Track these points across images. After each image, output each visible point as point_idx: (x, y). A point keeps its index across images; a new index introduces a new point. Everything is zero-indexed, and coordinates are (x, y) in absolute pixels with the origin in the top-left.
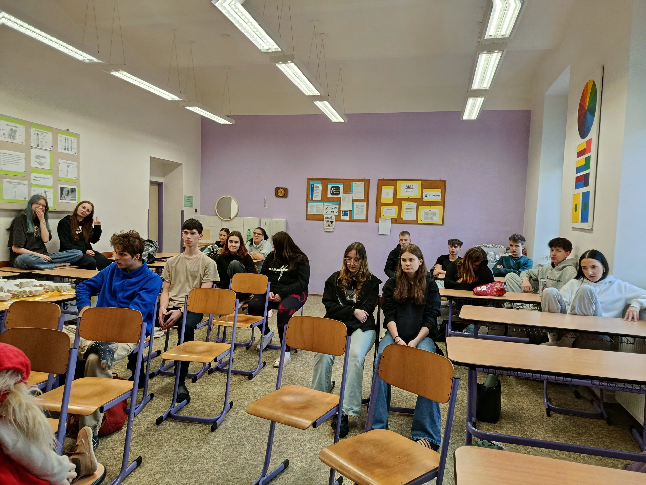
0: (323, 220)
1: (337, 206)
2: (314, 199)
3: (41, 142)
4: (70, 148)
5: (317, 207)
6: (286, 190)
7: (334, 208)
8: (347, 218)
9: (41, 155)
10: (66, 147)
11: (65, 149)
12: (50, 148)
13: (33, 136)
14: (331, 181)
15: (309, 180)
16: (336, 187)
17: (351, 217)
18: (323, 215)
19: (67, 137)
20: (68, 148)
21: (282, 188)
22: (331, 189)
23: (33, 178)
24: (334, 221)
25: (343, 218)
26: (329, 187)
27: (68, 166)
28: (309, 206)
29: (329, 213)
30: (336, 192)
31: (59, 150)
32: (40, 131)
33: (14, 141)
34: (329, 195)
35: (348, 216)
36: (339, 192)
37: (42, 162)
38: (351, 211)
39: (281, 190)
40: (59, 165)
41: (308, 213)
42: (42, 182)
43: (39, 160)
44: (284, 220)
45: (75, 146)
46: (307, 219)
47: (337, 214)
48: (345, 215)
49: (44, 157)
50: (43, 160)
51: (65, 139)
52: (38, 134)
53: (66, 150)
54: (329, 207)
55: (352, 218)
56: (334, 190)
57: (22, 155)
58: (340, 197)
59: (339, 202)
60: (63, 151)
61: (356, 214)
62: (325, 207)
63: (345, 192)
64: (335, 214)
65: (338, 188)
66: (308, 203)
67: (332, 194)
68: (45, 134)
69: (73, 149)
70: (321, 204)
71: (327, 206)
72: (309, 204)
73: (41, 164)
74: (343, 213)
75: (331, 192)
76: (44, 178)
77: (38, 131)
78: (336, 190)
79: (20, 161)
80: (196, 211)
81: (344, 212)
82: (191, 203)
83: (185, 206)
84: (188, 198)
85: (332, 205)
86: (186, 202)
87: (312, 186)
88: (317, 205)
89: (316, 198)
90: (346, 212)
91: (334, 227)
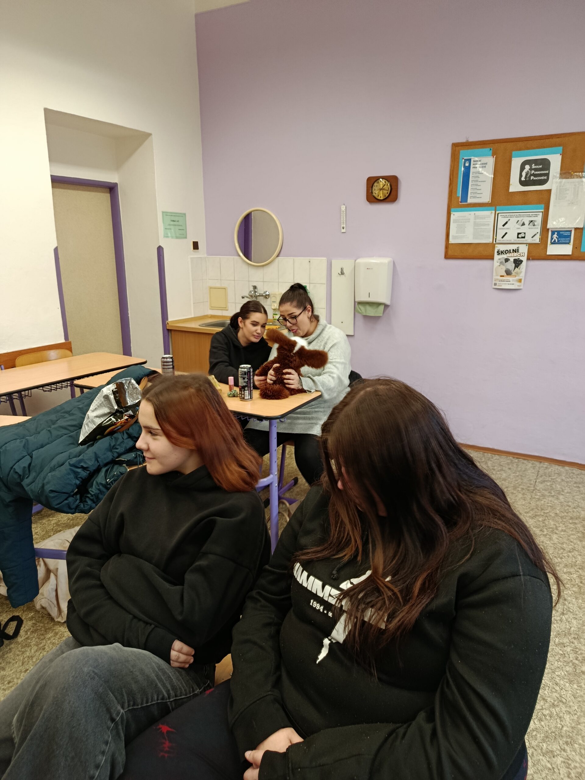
0: (492, 258)
1: (536, 216)
2: (470, 201)
5: (476, 224)
6: (393, 181)
7: (527, 223)
8: (567, 249)
14: (520, 144)
15: (457, 147)
16: (536, 162)
17: (576, 247)
18: (492, 245)
21: (383, 178)
22: (522, 168)
24: (524, 259)
25: (553, 250)
26: (516, 163)
28: (455, 221)
29: (512, 236)
30: (535, 175)
34: (515, 186)
35: (569, 243)
36: (548, 175)
38: (582, 229)
39: (382, 181)
41: (451, 241)
44: (386, 260)
46: (447, 256)
47: (537, 240)
48: (559, 243)
54: (513, 220)
56: (531, 169)
58: (549, 191)
59: (543, 206)
62: (501, 221)
63: (566, 173)
64: (528, 239)
65: (545, 164)
66: (452, 213)
67: (523, 183)
70: (488, 215)
71: (506, 220)
72: (455, 215)
74: (555, 236)
75: (521, 176)
78: (536, 170)
80: (196, 246)
81: (558, 232)
82: (181, 228)
83: (166, 236)
84: (173, 218)
85: (523, 216)
86: (168, 227)
87: (467, 165)
88: (476, 217)
89: (474, 197)
90: (566, 234)
91: (522, 276)
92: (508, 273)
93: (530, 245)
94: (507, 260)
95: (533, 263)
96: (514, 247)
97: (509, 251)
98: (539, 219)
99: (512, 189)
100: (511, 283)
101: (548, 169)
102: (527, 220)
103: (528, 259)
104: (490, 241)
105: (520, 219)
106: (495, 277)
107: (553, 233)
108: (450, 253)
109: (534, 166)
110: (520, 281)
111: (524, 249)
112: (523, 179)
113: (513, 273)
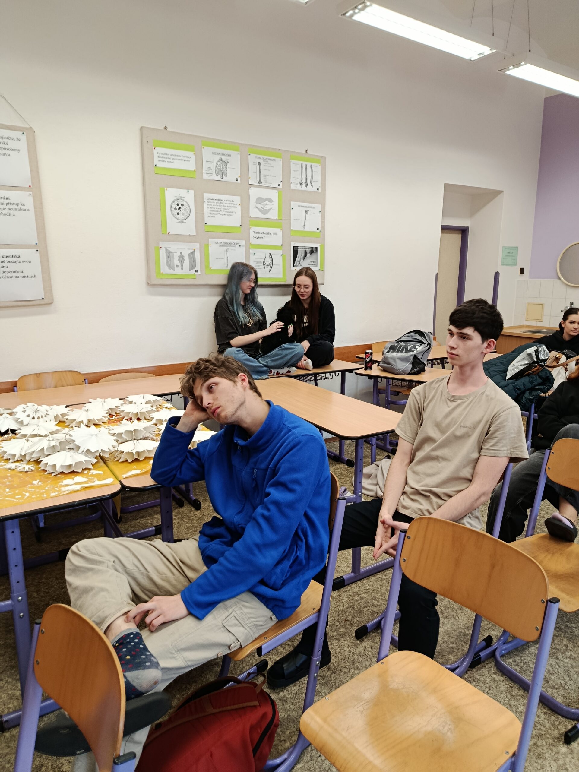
3: (265, 176)
4: (309, 181)
9: (264, 198)
10: (304, 181)
11: (301, 184)
12: (279, 185)
13: (253, 168)
19: (304, 163)
20: (306, 182)
23: (252, 234)
27: (306, 212)
31: (292, 186)
32: (263, 158)
33: (225, 178)
37: (267, 207)
40: (292, 211)
42: (268, 240)
43: (261, 206)
45: (317, 177)
49: (270, 200)
50: (268, 206)
51: (302, 167)
52: (259, 163)
53: (304, 185)
57: (237, 200)
60: (299, 187)
68: (270, 162)
69: (313, 183)
73: (265, 212)
76: (269, 233)
77: (260, 158)
79: (233, 209)
80: (522, 271)
82: (513, 258)
83: (503, 264)
84: (509, 251)
86: (505, 258)
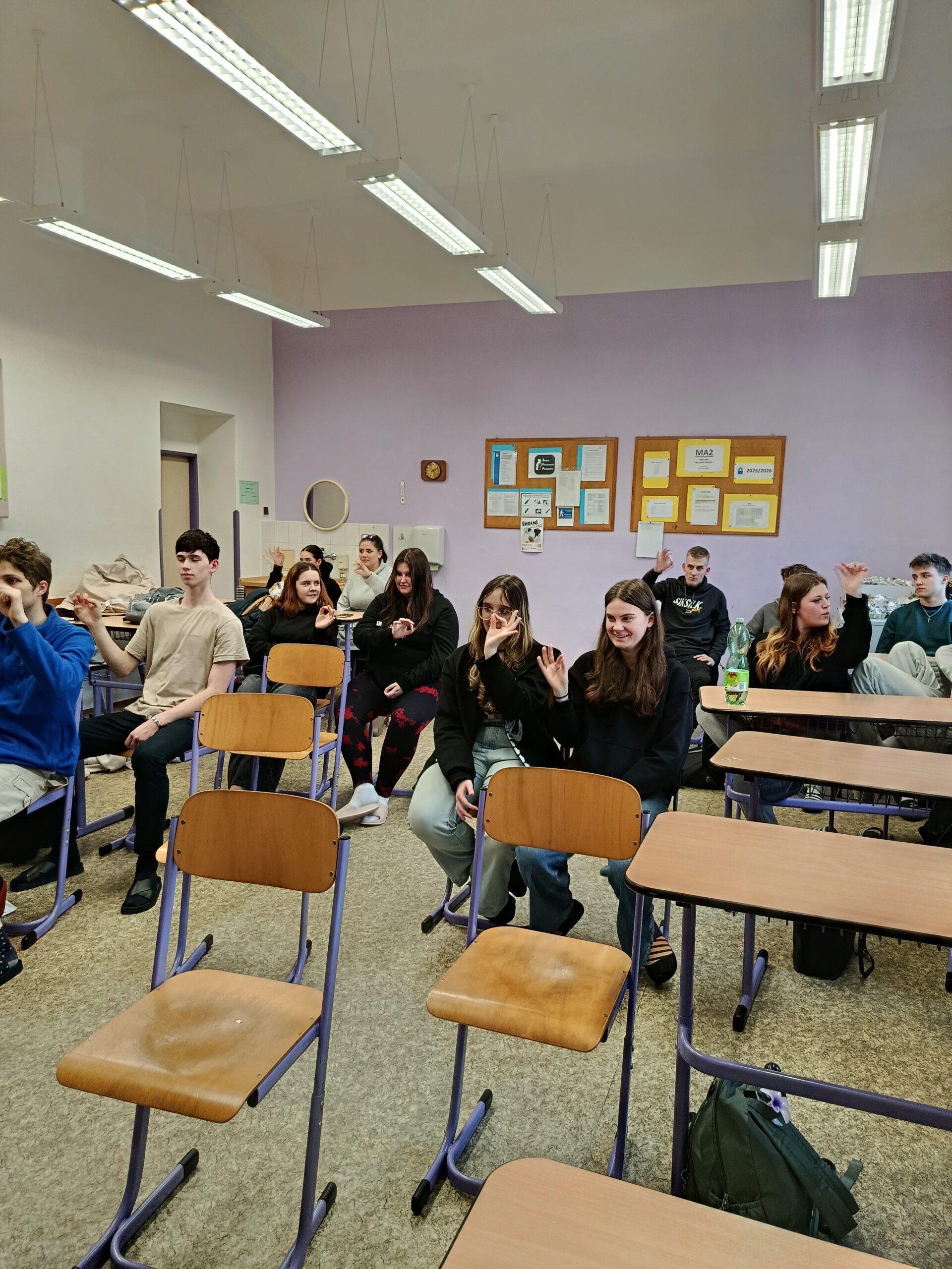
0: (519, 528)
1: (548, 497)
2: (501, 483)
5: (506, 501)
6: (442, 465)
7: (542, 502)
8: (569, 522)
14: (534, 443)
15: (489, 442)
16: (545, 457)
17: (576, 521)
18: (519, 518)
21: (434, 462)
22: (536, 461)
24: (542, 529)
25: (561, 522)
26: (532, 457)
28: (491, 498)
29: (532, 512)
30: (545, 467)
34: (532, 475)
35: (571, 518)
36: (553, 467)
38: (579, 507)
39: (433, 465)
41: (489, 514)
44: (439, 528)
46: (486, 527)
47: (549, 515)
48: (564, 517)
54: (532, 500)
55: (581, 523)
56: (542, 462)
58: (555, 479)
59: (551, 490)
61: (589, 514)
62: (524, 500)
63: (566, 466)
64: (544, 514)
65: (551, 459)
66: (487, 493)
67: (537, 472)
70: (514, 494)
71: (527, 499)
74: (562, 512)
75: (535, 467)
78: (545, 463)
80: (266, 511)
81: (564, 509)
82: (254, 495)
83: (242, 502)
84: (249, 487)
85: (539, 497)
86: (244, 494)
87: (497, 456)
88: (506, 496)
89: (504, 481)
90: (568, 511)
91: (541, 542)
92: (531, 540)
93: (545, 518)
94: (529, 530)
95: (548, 532)
96: (534, 520)
97: (529, 523)
98: (549, 499)
99: (529, 477)
100: (533, 547)
101: (554, 463)
102: (541, 500)
103: (544, 529)
104: (517, 515)
105: (537, 499)
106: (522, 543)
107: (560, 509)
108: (488, 523)
109: (544, 460)
110: (540, 546)
111: (541, 522)
112: (537, 469)
113: (535, 540)
